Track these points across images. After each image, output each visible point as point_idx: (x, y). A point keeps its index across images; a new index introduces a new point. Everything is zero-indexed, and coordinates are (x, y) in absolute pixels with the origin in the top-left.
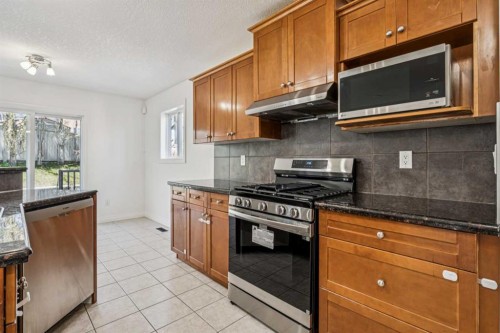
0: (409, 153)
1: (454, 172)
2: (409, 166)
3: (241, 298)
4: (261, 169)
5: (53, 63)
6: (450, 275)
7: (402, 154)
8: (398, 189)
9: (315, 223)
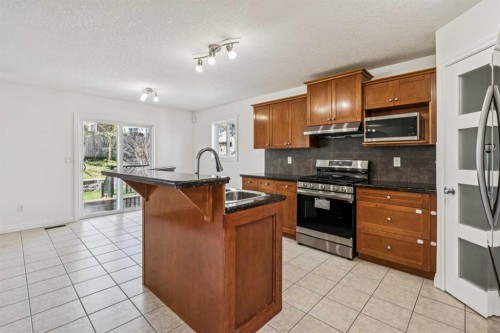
0: (399, 159)
1: (422, 169)
2: (399, 165)
3: (305, 240)
4: (304, 166)
5: (158, 92)
6: (419, 211)
7: (395, 159)
8: (393, 178)
9: (355, 194)
